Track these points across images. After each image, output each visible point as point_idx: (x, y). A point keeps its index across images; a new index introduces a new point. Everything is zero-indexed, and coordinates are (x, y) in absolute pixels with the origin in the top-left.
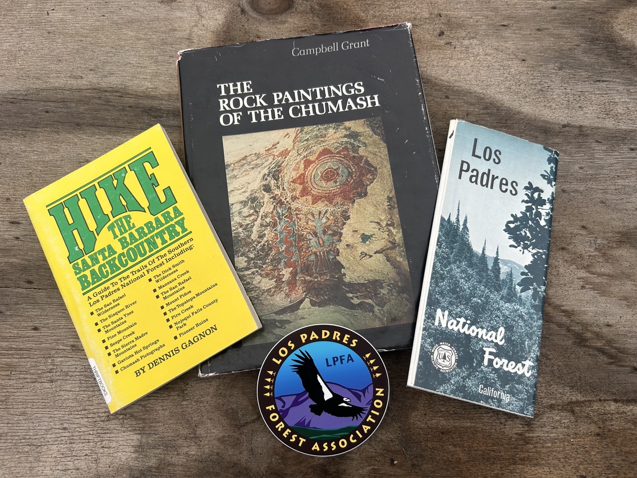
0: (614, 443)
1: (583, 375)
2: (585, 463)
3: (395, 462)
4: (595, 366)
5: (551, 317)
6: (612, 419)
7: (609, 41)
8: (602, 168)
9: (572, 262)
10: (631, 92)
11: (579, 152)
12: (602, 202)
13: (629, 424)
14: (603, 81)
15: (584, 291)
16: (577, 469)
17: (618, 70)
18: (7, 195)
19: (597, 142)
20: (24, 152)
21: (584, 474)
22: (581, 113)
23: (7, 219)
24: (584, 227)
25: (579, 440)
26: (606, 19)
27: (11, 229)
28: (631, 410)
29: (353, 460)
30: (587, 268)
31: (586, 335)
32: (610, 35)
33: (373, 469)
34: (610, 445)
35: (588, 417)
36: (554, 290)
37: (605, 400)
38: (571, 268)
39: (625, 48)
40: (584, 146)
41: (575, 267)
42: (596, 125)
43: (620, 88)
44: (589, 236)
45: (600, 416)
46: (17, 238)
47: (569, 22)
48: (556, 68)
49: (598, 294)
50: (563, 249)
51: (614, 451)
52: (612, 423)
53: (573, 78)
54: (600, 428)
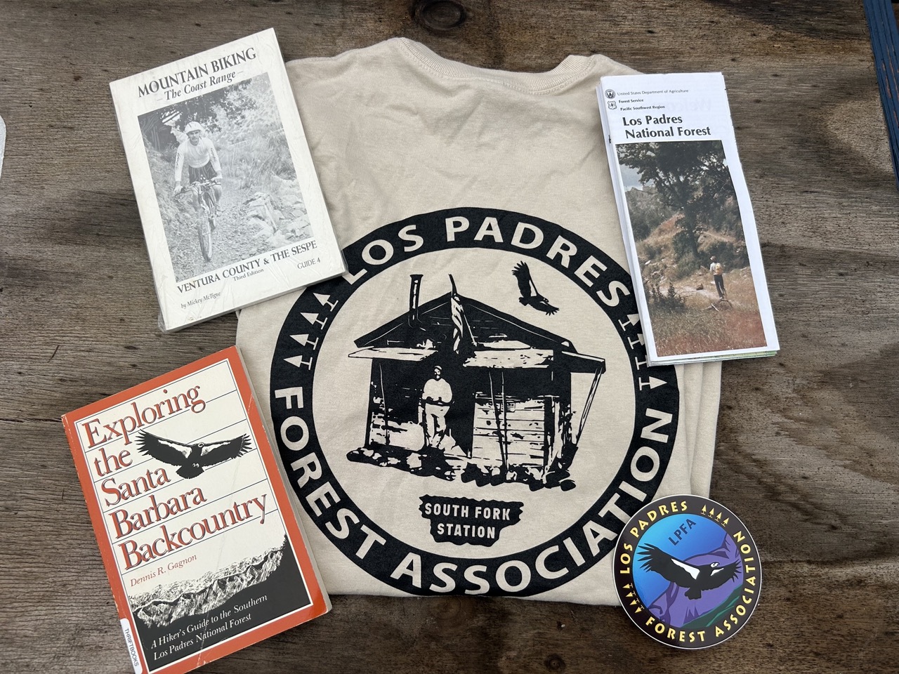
0: (805, 609)
1: (774, 532)
2: (773, 630)
3: (563, 626)
4: (788, 523)
5: (740, 467)
6: (804, 583)
7: (821, 143)
8: (806, 295)
9: (767, 404)
10: (844, 206)
11: (779, 277)
12: (804, 336)
13: (824, 588)
14: (811, 192)
15: (779, 438)
16: (763, 636)
17: (830, 179)
18: (121, 315)
19: (800, 264)
20: (139, 264)
21: (771, 642)
22: (784, 230)
23: (122, 344)
24: (781, 365)
25: (767, 604)
26: (819, 116)
27: (127, 355)
28: (826, 573)
29: (516, 622)
30: (783, 412)
31: (779, 488)
32: (823, 135)
33: (539, 633)
34: (802, 612)
35: (778, 579)
36: (745, 437)
37: (797, 561)
38: (766, 411)
39: (840, 152)
40: (785, 270)
41: (770, 411)
42: (800, 245)
43: (832, 200)
44: (787, 375)
45: (791, 579)
46: (134, 366)
47: (775, 120)
48: (757, 175)
49: (794, 442)
50: (757, 389)
51: (805, 618)
52: (804, 587)
53: (777, 187)
54: (790, 592)
